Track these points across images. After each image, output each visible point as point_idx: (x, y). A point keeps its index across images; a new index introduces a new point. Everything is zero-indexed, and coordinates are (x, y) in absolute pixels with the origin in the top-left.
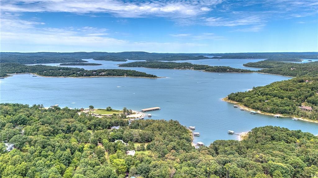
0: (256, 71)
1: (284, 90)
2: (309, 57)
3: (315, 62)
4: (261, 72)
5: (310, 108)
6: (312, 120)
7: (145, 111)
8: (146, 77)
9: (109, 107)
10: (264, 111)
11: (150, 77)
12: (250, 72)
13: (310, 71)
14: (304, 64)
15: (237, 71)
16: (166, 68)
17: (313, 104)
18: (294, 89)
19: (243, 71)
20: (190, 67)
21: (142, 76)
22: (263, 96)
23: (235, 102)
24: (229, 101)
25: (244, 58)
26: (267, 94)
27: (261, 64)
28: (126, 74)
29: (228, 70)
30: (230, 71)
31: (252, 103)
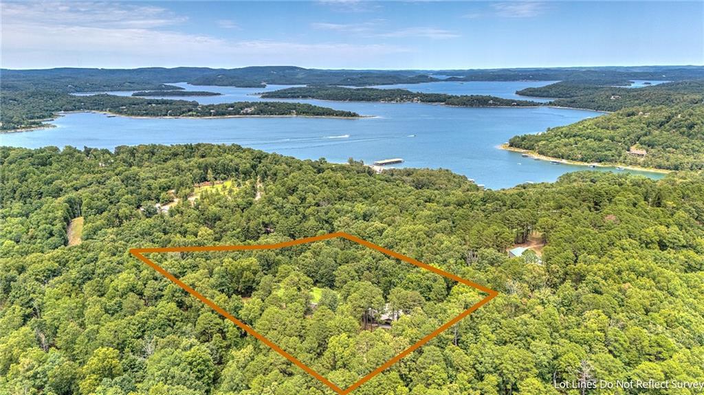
0: (545, 104)
1: (602, 128)
2: (646, 76)
3: (658, 85)
4: (555, 105)
5: (644, 152)
6: (646, 168)
7: (381, 164)
8: (337, 115)
9: (324, 159)
10: (572, 159)
11: (345, 116)
12: (534, 105)
13: (647, 101)
14: (635, 90)
15: (509, 103)
16: (362, 100)
17: (649, 146)
18: (619, 125)
19: (519, 104)
20: (413, 97)
21: (329, 114)
22: (569, 138)
23: (523, 151)
24: (512, 149)
25: (514, 80)
26: (574, 136)
27: (552, 92)
28: (294, 111)
29: (491, 102)
30: (495, 105)
31: (552, 149)
